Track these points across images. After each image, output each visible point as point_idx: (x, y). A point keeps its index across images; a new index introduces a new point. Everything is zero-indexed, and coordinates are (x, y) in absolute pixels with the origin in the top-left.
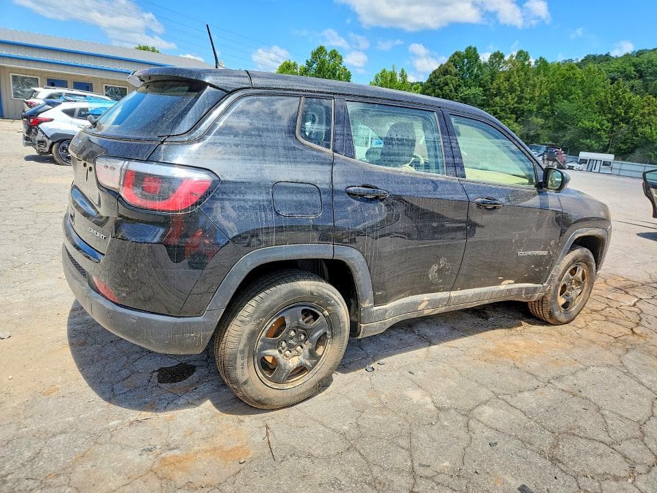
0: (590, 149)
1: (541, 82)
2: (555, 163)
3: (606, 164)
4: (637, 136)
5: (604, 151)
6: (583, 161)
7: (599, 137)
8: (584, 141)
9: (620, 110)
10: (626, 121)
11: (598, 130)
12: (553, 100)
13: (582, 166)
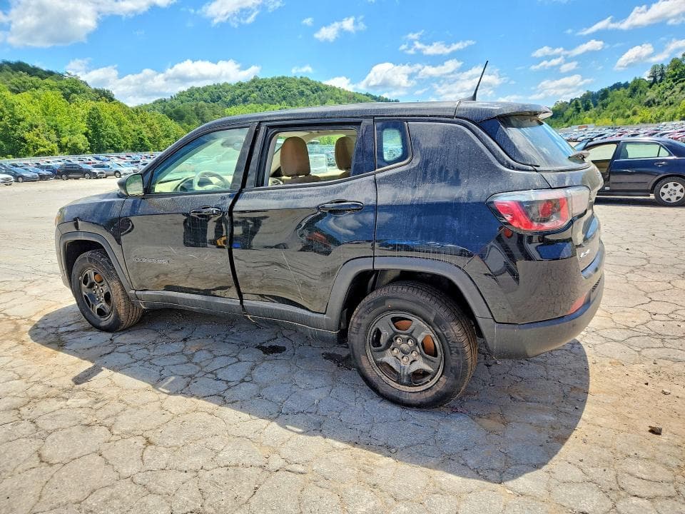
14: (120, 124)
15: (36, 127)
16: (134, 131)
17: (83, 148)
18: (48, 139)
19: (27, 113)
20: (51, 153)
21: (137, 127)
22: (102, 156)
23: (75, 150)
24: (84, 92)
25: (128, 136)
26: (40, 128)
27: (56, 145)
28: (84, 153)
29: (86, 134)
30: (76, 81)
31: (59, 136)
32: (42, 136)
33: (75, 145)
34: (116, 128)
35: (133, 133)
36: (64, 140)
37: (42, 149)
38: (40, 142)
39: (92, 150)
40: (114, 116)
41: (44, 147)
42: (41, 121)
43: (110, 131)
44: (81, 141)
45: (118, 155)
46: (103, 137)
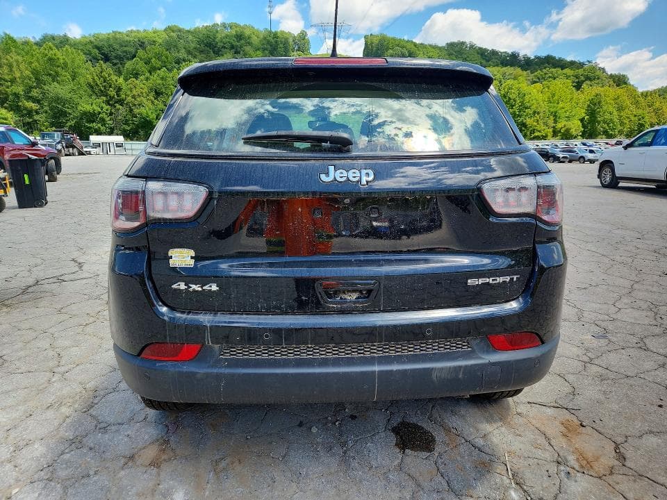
0: (98, 133)
1: (17, 61)
2: (75, 149)
3: (119, 145)
4: (136, 117)
5: (111, 133)
6: (97, 145)
7: (103, 120)
8: (91, 125)
9: (112, 92)
10: (121, 102)
11: (99, 113)
12: (39, 82)
13: (98, 150)
14: (620, 109)
15: (538, 113)
16: (635, 116)
17: (574, 133)
18: (546, 124)
19: (534, 101)
20: (544, 138)
21: (640, 112)
22: (590, 142)
23: (567, 135)
24: (598, 79)
25: (626, 121)
26: (541, 114)
27: (551, 130)
28: (575, 138)
29: (582, 120)
30: (594, 69)
31: (555, 122)
32: (541, 122)
33: (568, 130)
34: (615, 113)
35: (633, 118)
36: (559, 126)
37: (537, 134)
38: (538, 128)
39: (583, 136)
40: (618, 101)
41: (539, 131)
42: (544, 108)
43: (607, 116)
44: (575, 126)
45: (608, 141)
46: (599, 122)
